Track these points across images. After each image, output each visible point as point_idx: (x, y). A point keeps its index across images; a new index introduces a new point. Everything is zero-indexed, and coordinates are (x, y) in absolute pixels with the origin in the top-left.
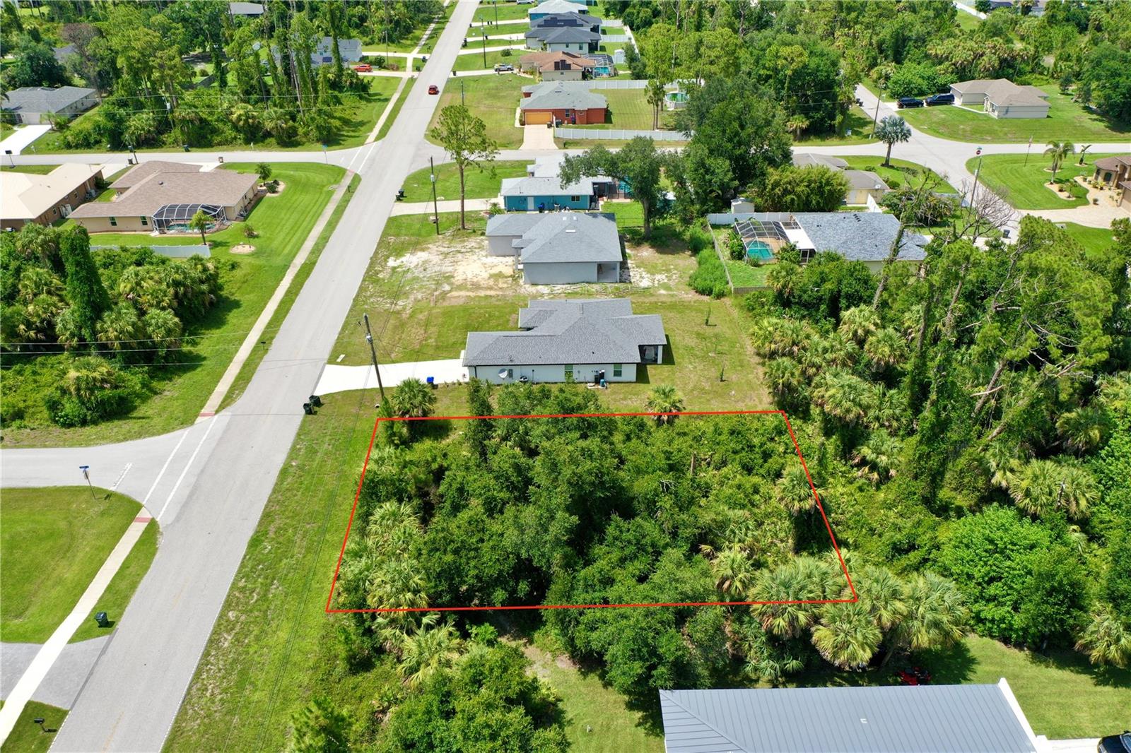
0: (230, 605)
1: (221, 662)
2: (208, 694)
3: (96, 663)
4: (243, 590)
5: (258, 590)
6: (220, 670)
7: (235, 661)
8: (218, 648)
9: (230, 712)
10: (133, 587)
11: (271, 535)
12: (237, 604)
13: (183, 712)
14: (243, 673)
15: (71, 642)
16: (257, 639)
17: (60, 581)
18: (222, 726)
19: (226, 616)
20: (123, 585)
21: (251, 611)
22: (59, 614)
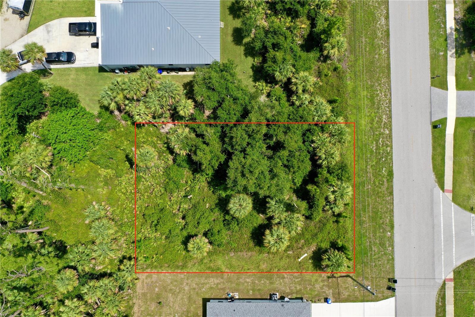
0: (390, 137)
1: (383, 108)
2: (383, 93)
3: (431, 109)
4: (387, 146)
5: (381, 146)
6: (382, 104)
7: (378, 109)
8: (387, 114)
9: (372, 86)
10: (434, 148)
11: (385, 180)
12: (387, 137)
13: (389, 85)
14: (373, 103)
15: (446, 119)
16: (373, 120)
17: (467, 153)
18: (374, 81)
19: (389, 131)
20: (439, 150)
21: (380, 134)
22: (458, 133)
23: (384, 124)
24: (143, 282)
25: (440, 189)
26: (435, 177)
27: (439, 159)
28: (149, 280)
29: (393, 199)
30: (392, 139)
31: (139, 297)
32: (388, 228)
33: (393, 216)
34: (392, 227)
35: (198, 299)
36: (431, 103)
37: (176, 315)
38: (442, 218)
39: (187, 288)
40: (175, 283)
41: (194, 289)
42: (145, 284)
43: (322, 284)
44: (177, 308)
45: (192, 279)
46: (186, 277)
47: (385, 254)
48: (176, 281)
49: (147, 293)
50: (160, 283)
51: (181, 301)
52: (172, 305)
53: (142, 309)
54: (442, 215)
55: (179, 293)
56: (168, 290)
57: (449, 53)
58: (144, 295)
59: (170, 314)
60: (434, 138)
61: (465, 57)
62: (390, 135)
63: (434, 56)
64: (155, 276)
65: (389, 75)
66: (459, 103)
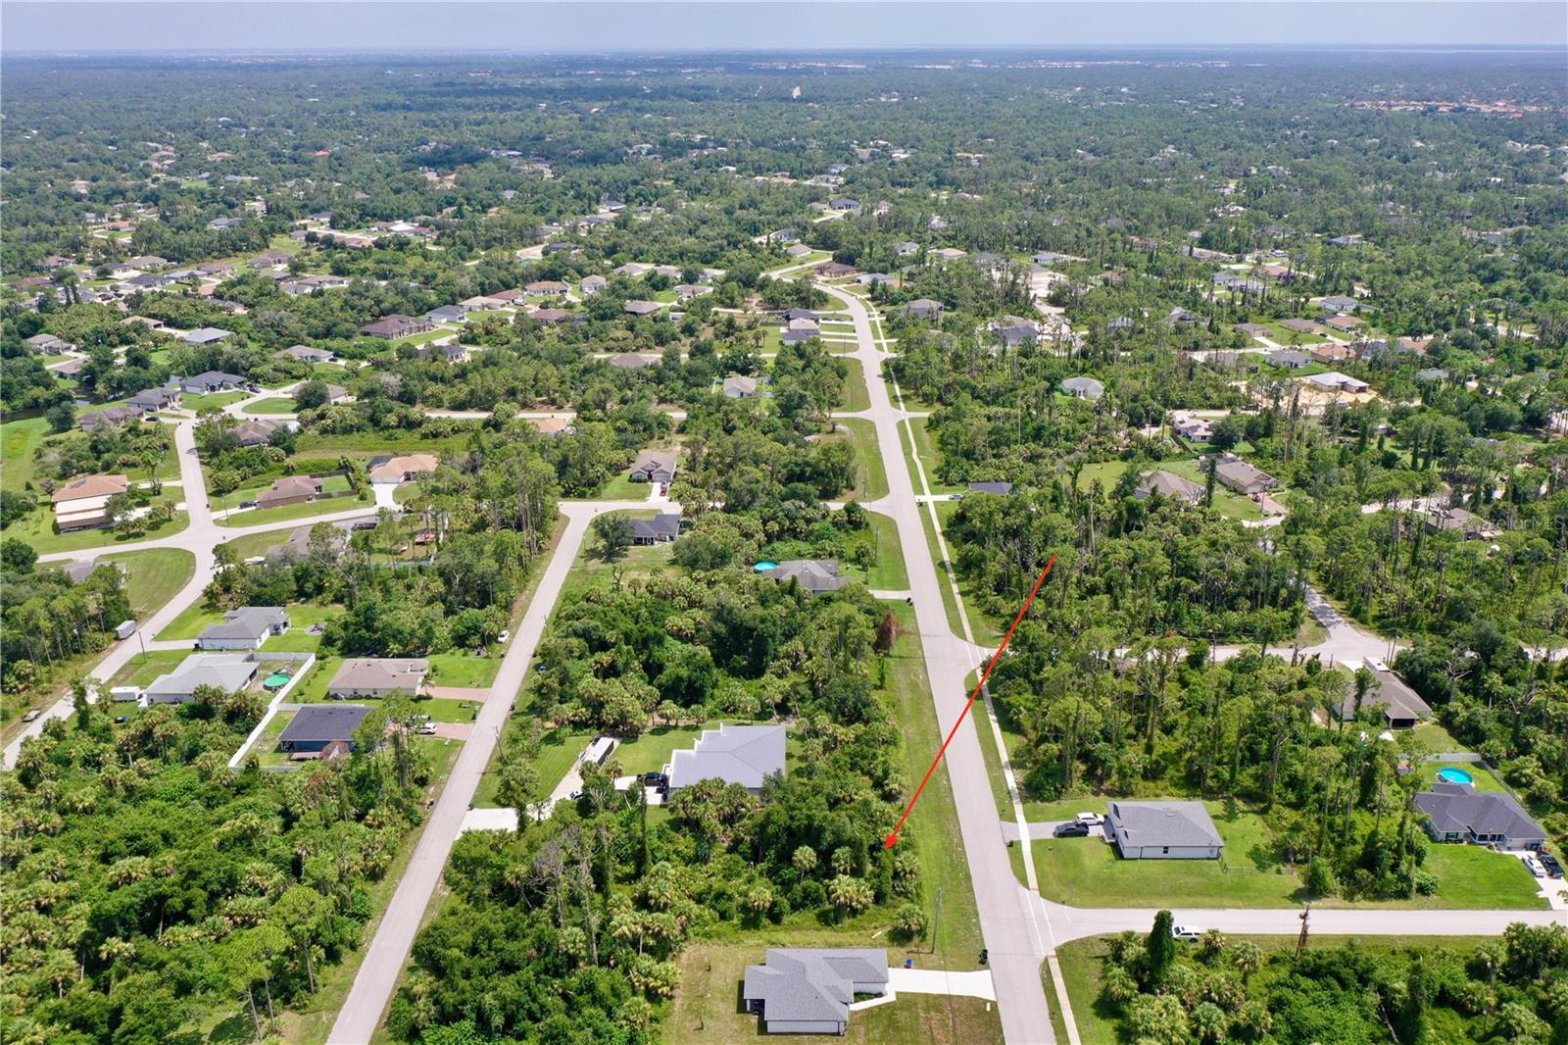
24: (690, 954)
25: (1024, 889)
26: (1017, 880)
27: (1019, 867)
28: (697, 952)
29: (974, 894)
31: (684, 966)
32: (973, 916)
33: (976, 907)
34: (977, 915)
36: (1002, 830)
38: (1031, 907)
40: (728, 955)
41: (751, 958)
42: (691, 956)
45: (747, 950)
46: (740, 949)
47: (972, 936)
48: (729, 953)
49: (694, 963)
50: (710, 955)
51: (734, 966)
53: (688, 970)
55: (732, 961)
56: (719, 960)
57: (1014, 801)
58: (689, 965)
60: (1011, 855)
61: (1031, 804)
62: (964, 852)
63: (999, 803)
64: (704, 950)
65: (956, 814)
66: (1031, 831)
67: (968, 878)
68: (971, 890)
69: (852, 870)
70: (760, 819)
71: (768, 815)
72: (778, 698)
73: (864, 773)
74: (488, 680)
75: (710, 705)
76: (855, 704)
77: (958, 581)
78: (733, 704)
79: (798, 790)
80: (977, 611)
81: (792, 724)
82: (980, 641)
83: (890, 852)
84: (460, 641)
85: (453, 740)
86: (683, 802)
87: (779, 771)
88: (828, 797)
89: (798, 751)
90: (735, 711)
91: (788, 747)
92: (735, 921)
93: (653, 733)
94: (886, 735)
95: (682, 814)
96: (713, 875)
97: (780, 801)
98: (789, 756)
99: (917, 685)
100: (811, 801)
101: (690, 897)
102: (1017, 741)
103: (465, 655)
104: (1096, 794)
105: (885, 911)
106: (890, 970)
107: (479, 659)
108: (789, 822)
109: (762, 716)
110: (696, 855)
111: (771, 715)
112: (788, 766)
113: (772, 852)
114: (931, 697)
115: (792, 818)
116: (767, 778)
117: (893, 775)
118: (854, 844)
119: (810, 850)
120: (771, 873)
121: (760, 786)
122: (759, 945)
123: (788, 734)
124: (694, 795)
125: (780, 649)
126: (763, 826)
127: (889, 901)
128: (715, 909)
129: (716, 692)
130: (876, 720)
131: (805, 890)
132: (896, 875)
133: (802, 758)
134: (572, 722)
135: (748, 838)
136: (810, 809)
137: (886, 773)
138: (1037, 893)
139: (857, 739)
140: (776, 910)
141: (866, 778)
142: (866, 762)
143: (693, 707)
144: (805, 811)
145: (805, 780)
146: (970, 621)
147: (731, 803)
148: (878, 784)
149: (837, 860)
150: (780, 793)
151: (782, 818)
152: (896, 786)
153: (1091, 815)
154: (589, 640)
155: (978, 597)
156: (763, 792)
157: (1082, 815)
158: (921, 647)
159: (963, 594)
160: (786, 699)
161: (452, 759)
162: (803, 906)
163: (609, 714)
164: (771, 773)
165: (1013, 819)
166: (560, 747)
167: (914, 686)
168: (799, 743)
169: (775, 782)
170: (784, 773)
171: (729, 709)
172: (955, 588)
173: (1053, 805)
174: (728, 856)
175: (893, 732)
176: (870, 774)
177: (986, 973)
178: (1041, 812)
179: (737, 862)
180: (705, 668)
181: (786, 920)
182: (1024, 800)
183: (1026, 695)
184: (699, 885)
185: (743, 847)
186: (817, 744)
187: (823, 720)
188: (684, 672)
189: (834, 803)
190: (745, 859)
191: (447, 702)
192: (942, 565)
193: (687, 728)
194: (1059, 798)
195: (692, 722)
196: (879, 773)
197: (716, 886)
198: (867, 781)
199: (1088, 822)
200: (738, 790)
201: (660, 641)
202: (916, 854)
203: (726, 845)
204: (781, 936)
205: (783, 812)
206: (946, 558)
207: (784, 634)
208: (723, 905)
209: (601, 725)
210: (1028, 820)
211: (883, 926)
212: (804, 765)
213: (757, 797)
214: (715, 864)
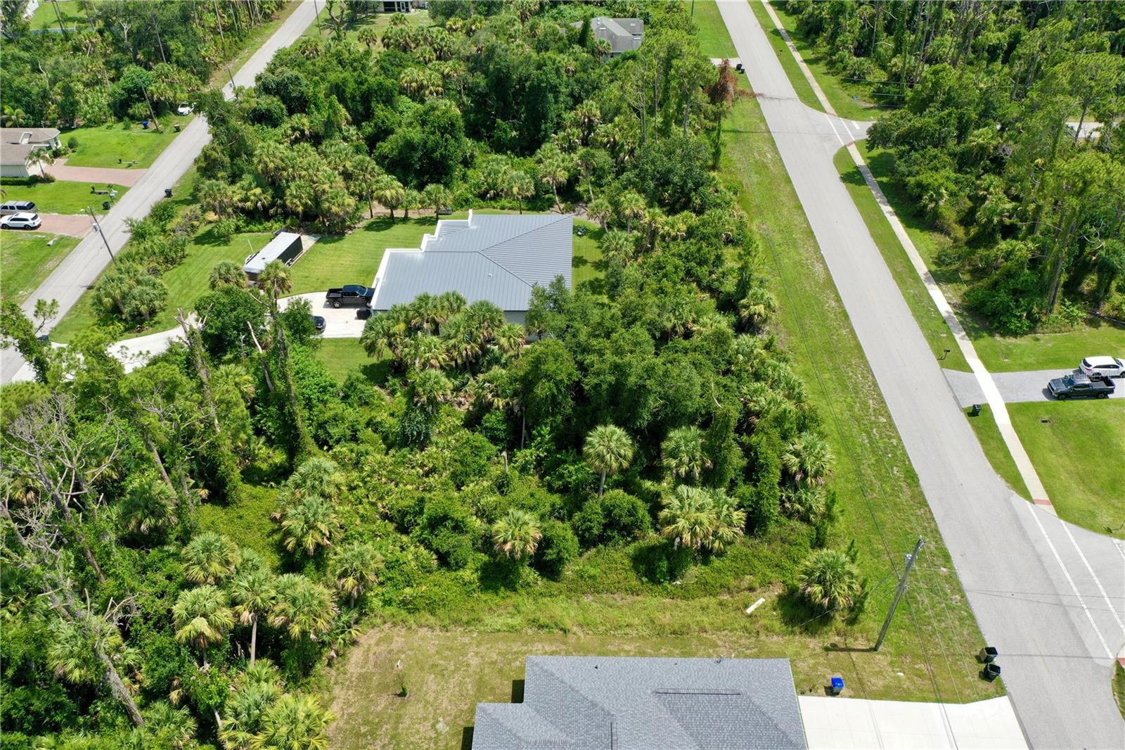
2: (859, 375)
3: (954, 393)
5: (877, 438)
6: (862, 388)
8: (875, 399)
9: (837, 368)
11: (902, 484)
12: (885, 426)
13: (867, 366)
14: (846, 387)
15: (987, 405)
16: (852, 407)
19: (887, 418)
21: (871, 423)
22: (1018, 423)
23: (874, 410)
24: (369, 649)
25: (1023, 499)
26: (1004, 481)
27: (1000, 455)
28: (383, 647)
29: (930, 511)
30: (895, 428)
31: (351, 682)
32: (940, 561)
33: (941, 539)
34: (947, 558)
35: (502, 684)
36: (949, 385)
37: (441, 719)
38: (1050, 544)
39: (474, 662)
40: (447, 653)
41: (494, 663)
42: (371, 655)
43: (812, 662)
44: (444, 706)
45: (489, 646)
46: (475, 641)
47: (949, 607)
48: (450, 649)
49: (374, 674)
50: (410, 653)
51: (457, 689)
52: (431, 699)
53: (352, 710)
54: (1048, 540)
55: (454, 672)
56: (426, 667)
57: (957, 337)
58: (363, 678)
59: (425, 719)
60: (977, 429)
61: (986, 340)
62: (891, 424)
63: (932, 338)
64: (399, 638)
65: (862, 356)
66: (1001, 387)
67: (912, 477)
68: (924, 503)
69: (705, 472)
70: (522, 367)
71: (537, 363)
72: (563, 176)
73: (704, 289)
74: (149, 157)
75: (461, 189)
76: (684, 180)
77: (799, 49)
78: (493, 186)
79: (595, 315)
80: (833, 80)
81: (582, 217)
82: (846, 113)
83: (775, 434)
84: (121, 110)
85: (62, 238)
86: (389, 335)
87: (560, 280)
88: (652, 326)
89: (594, 254)
90: (496, 197)
91: (577, 247)
92: (468, 574)
93: (369, 228)
94: (731, 229)
95: (388, 354)
96: (433, 470)
97: (561, 335)
98: (578, 262)
99: (765, 166)
100: (622, 335)
101: (385, 517)
102: (934, 241)
103: (127, 128)
104: (1093, 322)
105: (765, 550)
106: (801, 698)
107: (146, 133)
108: (577, 375)
109: (537, 202)
110: (404, 435)
111: (550, 204)
112: (576, 276)
113: (546, 430)
114: (788, 181)
115: (582, 367)
116: (539, 294)
117: (754, 289)
118: (706, 420)
119: (620, 432)
120: (545, 468)
121: (526, 307)
122: (512, 629)
123: (576, 230)
124: (408, 322)
125: (565, 116)
126: (527, 383)
127: (772, 528)
128: (428, 546)
129: (470, 172)
130: (717, 205)
131: (608, 512)
132: (786, 477)
133: (599, 266)
134: (243, 210)
135: (500, 403)
136: (619, 352)
137: (743, 287)
138: (1051, 510)
139: (690, 232)
140: (551, 554)
141: (707, 295)
142: (705, 269)
143: (430, 187)
144: (609, 356)
145: (605, 299)
146: (825, 92)
147: (471, 338)
148: (727, 305)
149: (674, 454)
150: (560, 321)
151: (565, 369)
152: (760, 308)
153: (1109, 360)
154: (286, 99)
155: (831, 64)
156: (531, 317)
157: (1094, 361)
158: (763, 120)
159: (809, 62)
160: (574, 180)
161: (50, 265)
162: (603, 539)
163: (296, 197)
164: (545, 284)
165: (963, 366)
166: (223, 249)
167: (762, 167)
168: (594, 243)
169: (554, 299)
170: (570, 286)
171: (489, 196)
172: (798, 57)
173: (1024, 342)
174: (465, 434)
175: (741, 225)
176: (710, 289)
177: (1001, 705)
178: (1008, 353)
179: (476, 450)
180: (448, 129)
181: (569, 571)
182: (973, 334)
183: (943, 173)
184: (401, 496)
185: (491, 420)
186: (625, 240)
187: (634, 202)
188: (416, 135)
189: (662, 338)
190: (494, 440)
191: (75, 186)
192: (776, 32)
193: (422, 222)
194: (1032, 330)
195: (430, 213)
196: (730, 286)
197: (437, 495)
198: (708, 301)
199: (1105, 373)
200: (487, 315)
201: (389, 101)
202: (822, 436)
203: (462, 410)
204: (561, 608)
205: (566, 355)
206: (779, 26)
207: (571, 95)
208: (445, 539)
209: (287, 213)
210: (990, 367)
211: (766, 584)
212: (601, 275)
213: (519, 328)
214: (440, 450)
